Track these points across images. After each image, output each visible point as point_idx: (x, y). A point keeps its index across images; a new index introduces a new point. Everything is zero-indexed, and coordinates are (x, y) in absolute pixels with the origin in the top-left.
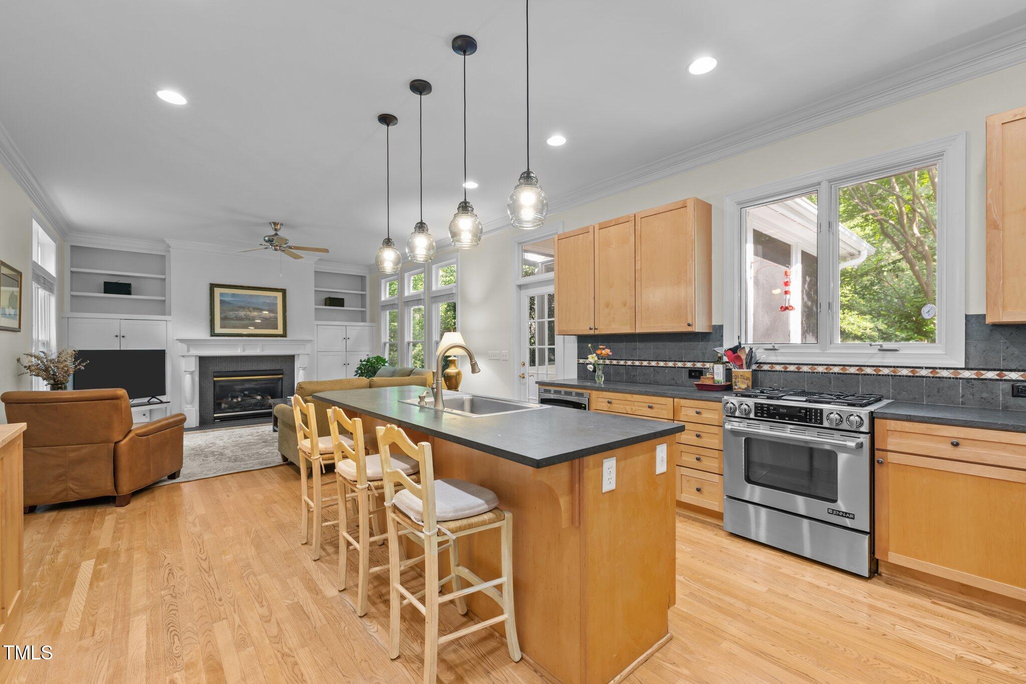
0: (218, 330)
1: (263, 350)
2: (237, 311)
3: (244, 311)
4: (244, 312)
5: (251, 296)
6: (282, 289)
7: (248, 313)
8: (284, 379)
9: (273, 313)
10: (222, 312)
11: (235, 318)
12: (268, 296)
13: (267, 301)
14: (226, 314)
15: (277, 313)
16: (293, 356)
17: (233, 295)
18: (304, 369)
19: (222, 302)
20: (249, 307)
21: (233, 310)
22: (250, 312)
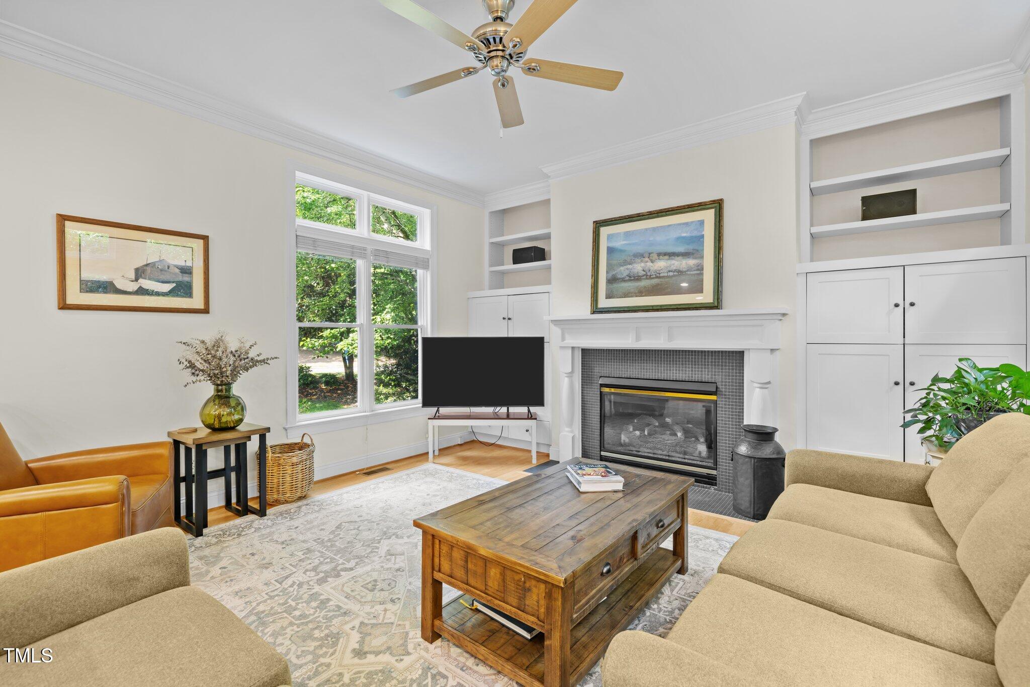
0: (603, 303)
1: (670, 338)
2: (630, 264)
3: (642, 261)
4: (643, 264)
5: (654, 229)
6: (714, 202)
7: (649, 264)
8: (721, 404)
9: (695, 258)
10: (610, 267)
11: (628, 278)
12: (686, 224)
13: (685, 235)
14: (614, 273)
15: (702, 257)
16: (740, 355)
17: (627, 234)
18: (765, 385)
19: (610, 250)
20: (650, 254)
21: (626, 263)
22: (652, 262)
